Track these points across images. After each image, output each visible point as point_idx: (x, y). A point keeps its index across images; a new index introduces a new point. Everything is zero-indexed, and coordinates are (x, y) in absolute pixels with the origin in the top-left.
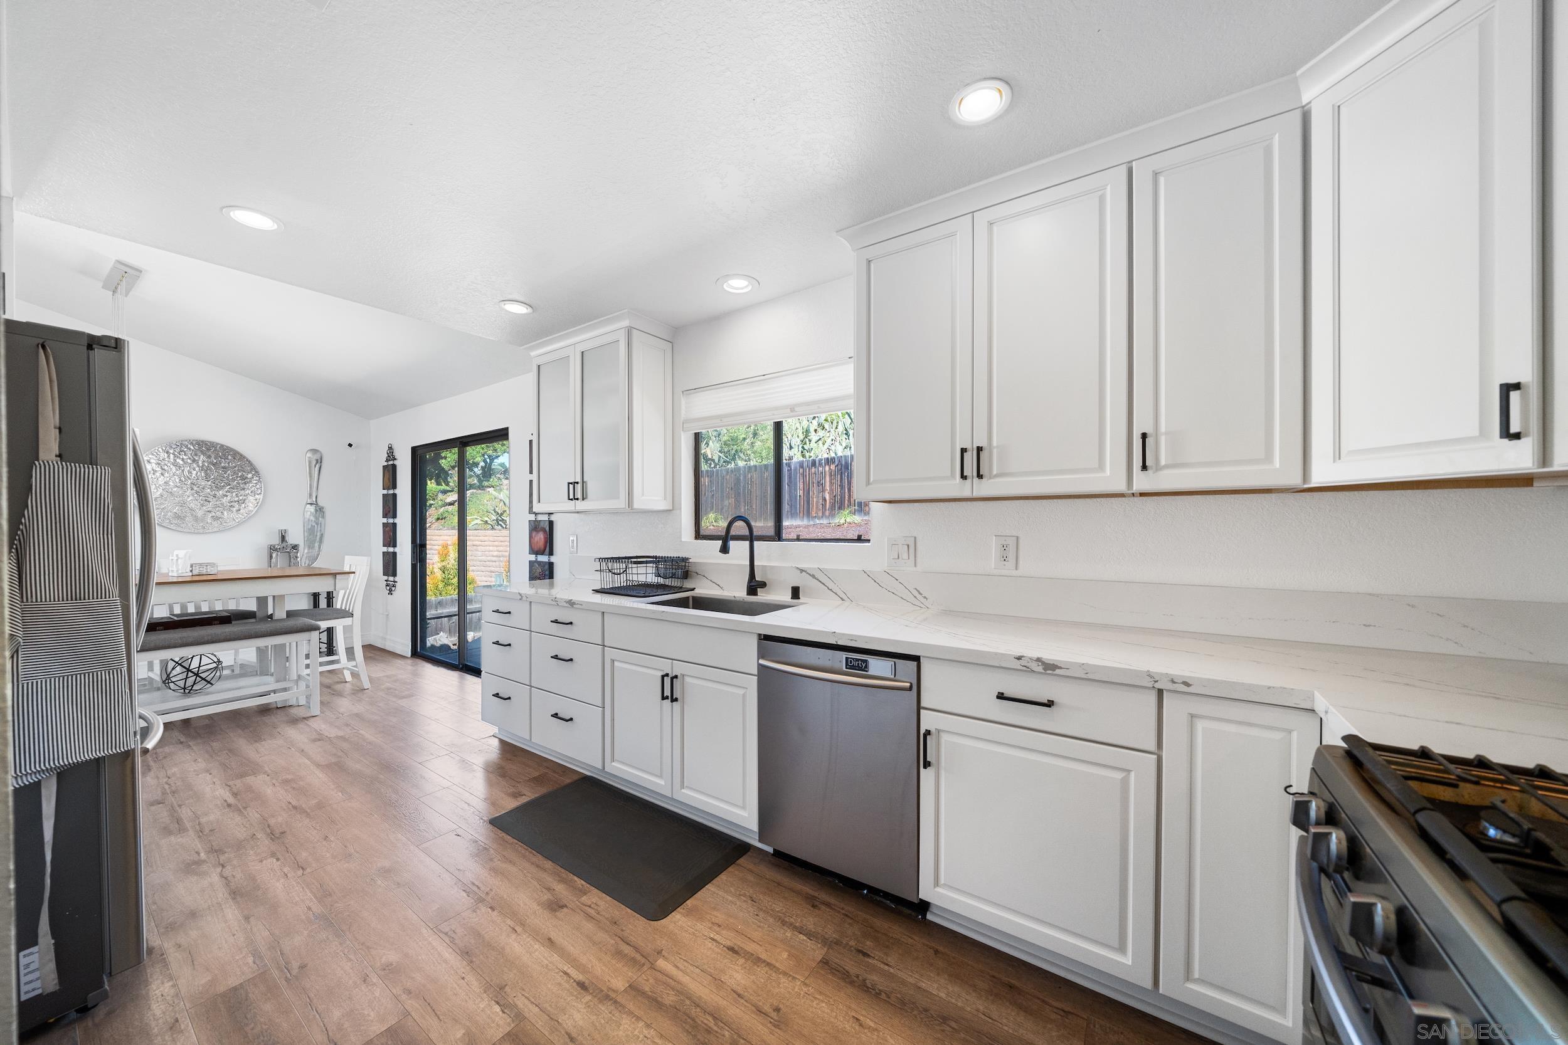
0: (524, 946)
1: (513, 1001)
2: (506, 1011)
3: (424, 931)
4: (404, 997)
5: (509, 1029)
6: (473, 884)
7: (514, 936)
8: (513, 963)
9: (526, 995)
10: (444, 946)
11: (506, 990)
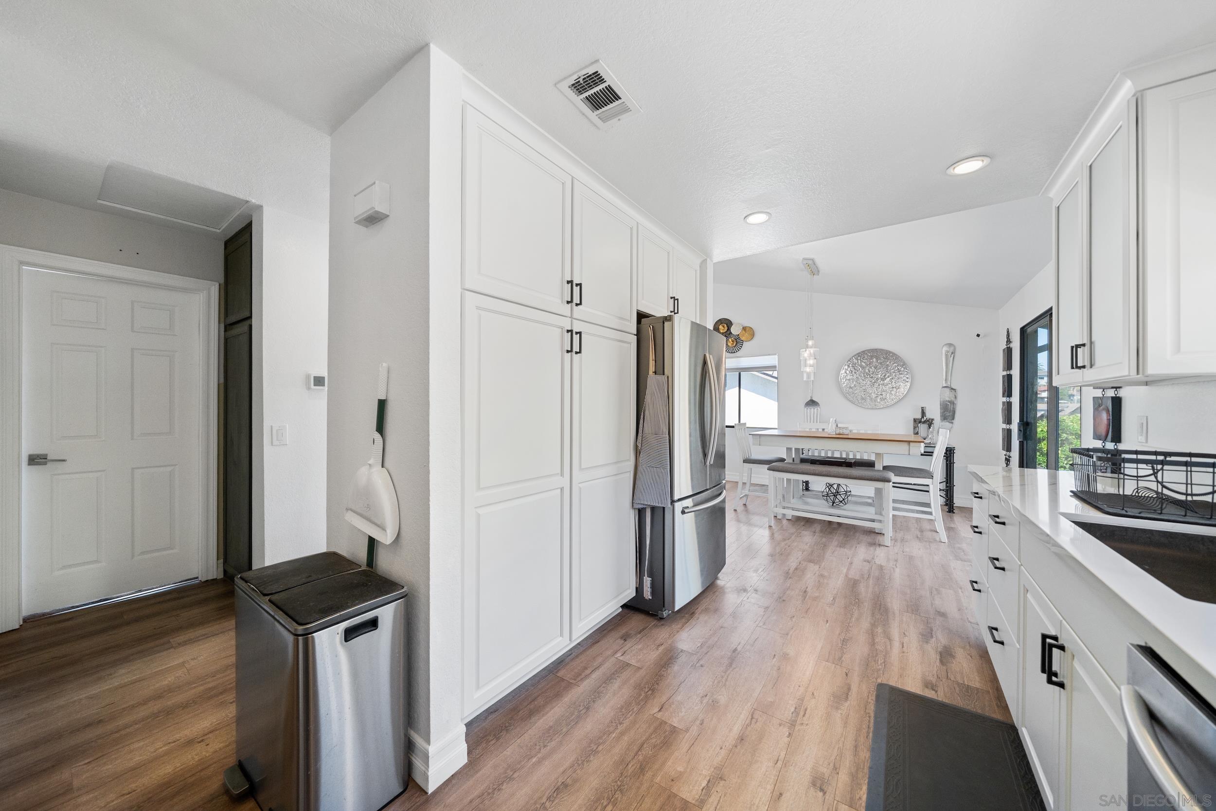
0: (765, 777)
1: (713, 793)
2: (704, 791)
3: (749, 704)
4: (698, 722)
5: (690, 800)
6: (806, 710)
7: (771, 764)
8: (746, 775)
9: (721, 800)
10: (742, 722)
11: (721, 782)
